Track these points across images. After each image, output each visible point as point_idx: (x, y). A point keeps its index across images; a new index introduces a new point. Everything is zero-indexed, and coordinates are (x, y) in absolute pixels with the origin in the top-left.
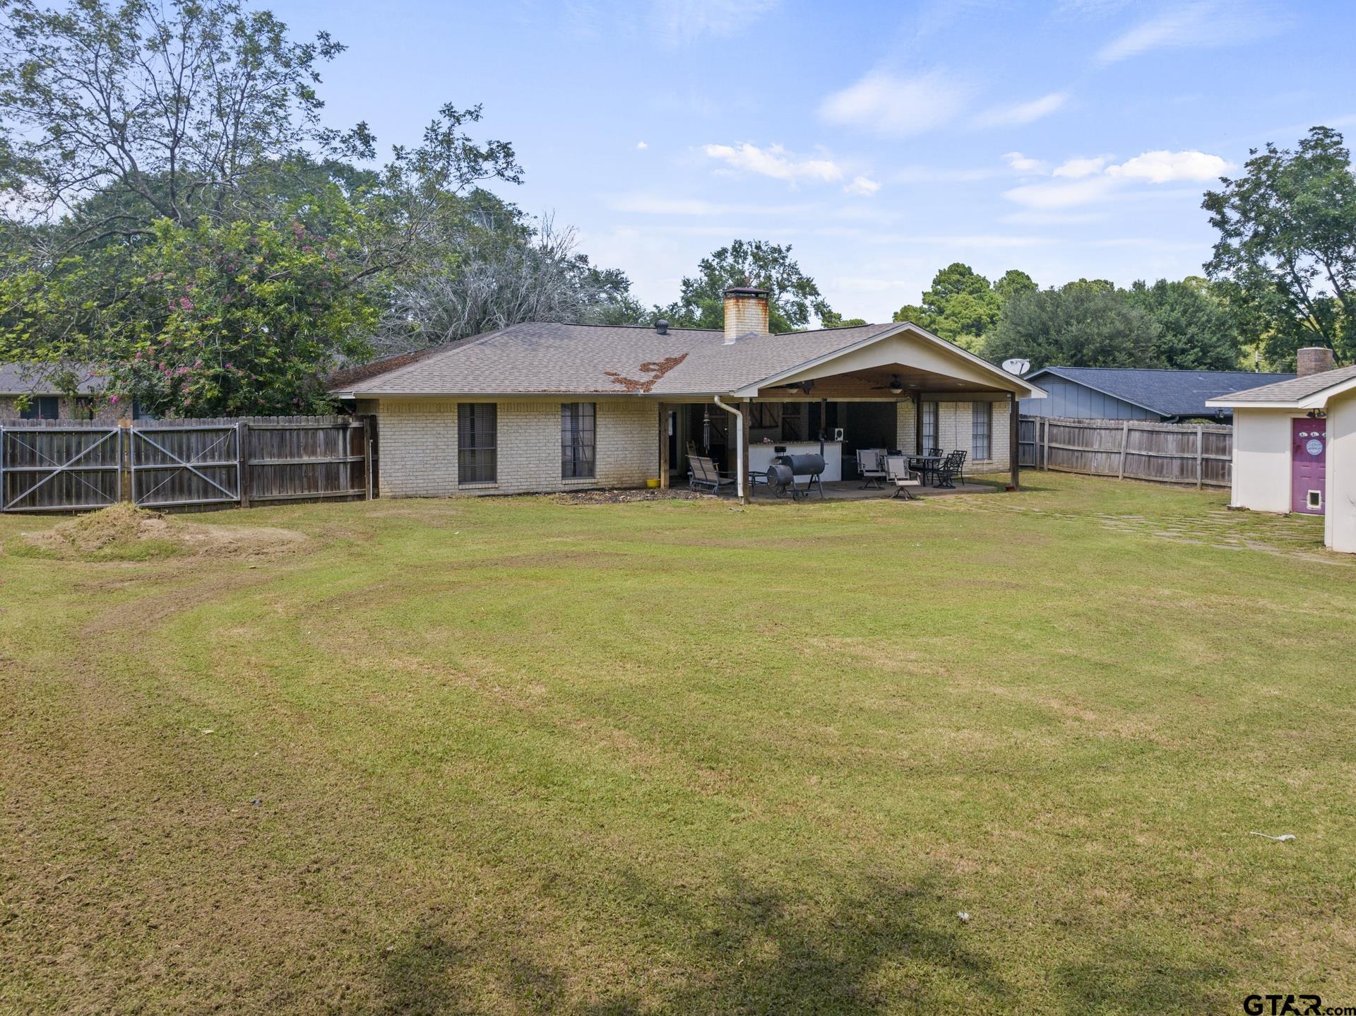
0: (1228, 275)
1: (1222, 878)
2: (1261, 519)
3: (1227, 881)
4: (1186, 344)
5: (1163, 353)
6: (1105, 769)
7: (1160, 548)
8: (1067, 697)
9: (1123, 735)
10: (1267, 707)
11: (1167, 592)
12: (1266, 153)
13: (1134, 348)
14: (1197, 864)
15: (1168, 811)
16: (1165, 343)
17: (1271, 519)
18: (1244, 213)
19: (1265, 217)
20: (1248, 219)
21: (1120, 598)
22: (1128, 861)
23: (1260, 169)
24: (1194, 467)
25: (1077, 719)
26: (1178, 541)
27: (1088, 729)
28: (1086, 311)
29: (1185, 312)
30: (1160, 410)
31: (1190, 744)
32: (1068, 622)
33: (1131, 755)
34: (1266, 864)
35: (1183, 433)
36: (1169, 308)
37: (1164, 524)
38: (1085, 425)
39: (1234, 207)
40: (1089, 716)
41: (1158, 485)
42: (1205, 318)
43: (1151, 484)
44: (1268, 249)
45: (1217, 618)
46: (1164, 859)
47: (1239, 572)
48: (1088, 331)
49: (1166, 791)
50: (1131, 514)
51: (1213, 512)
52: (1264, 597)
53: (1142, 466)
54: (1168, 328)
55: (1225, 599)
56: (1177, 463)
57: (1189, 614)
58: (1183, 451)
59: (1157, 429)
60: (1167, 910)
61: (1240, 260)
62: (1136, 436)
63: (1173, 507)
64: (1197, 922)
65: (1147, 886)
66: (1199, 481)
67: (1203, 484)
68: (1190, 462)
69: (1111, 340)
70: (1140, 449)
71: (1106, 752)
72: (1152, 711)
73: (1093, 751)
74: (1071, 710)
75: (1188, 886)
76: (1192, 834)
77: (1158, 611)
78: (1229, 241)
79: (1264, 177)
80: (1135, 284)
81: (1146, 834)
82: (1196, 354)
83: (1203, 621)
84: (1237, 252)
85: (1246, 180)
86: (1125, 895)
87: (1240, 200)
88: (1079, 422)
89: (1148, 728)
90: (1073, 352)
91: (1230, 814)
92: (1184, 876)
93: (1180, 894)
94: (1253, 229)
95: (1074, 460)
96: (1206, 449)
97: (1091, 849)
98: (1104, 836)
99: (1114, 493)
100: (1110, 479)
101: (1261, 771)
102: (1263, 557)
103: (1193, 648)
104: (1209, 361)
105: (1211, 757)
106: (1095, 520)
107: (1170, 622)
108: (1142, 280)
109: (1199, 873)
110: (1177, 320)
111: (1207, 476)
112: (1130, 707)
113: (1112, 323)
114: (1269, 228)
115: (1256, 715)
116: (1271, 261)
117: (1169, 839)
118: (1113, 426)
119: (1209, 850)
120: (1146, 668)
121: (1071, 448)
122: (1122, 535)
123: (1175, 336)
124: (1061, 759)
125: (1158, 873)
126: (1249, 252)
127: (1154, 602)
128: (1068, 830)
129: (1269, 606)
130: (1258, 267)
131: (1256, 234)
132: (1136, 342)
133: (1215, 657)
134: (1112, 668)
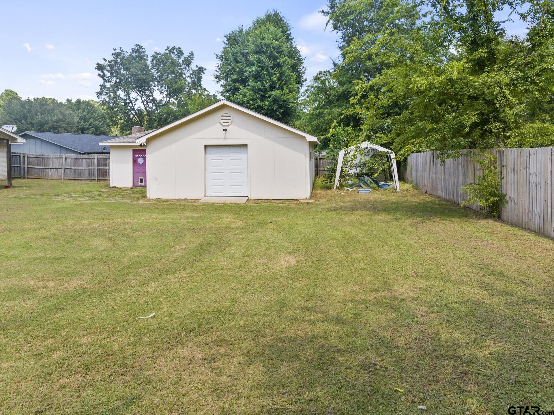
0: (105, 97)
1: (127, 346)
2: (122, 191)
3: (129, 347)
4: (89, 126)
5: (79, 129)
6: (61, 309)
7: (82, 205)
8: (38, 278)
9: (70, 289)
10: (134, 260)
11: (86, 222)
12: (120, 51)
13: (67, 127)
14: (114, 343)
15: (96, 321)
16: (80, 125)
17: (126, 190)
18: (112, 73)
19: (119, 76)
20: (113, 76)
21: (64, 227)
22: (78, 355)
23: (117, 57)
24: (94, 172)
25: (44, 287)
26: (89, 201)
27: (51, 291)
28: (45, 109)
29: (88, 113)
30: (79, 150)
31: (103, 285)
32: (39, 242)
33: (75, 298)
34: (146, 331)
35: (89, 158)
36: (82, 110)
37: (83, 196)
38: (45, 157)
39: (108, 71)
40: (52, 284)
41: (79, 181)
42: (96, 116)
43: (76, 181)
44: (120, 89)
45: (109, 229)
46: (97, 347)
47: (116, 210)
48: (46, 118)
49: (94, 310)
50: (68, 193)
51: (103, 190)
52: (127, 218)
53: (72, 173)
54: (81, 119)
55: (112, 221)
56: (87, 172)
57: (97, 229)
58: (89, 166)
59: (78, 157)
60: (102, 375)
61: (110, 92)
62: (69, 160)
63: (86, 189)
64: (118, 376)
65: (90, 366)
66: (96, 178)
67: (98, 179)
68: (93, 170)
69: (57, 123)
70: (71, 166)
71: (61, 300)
72: (83, 274)
73: (55, 301)
74: (41, 284)
75: (111, 357)
76: (110, 328)
77: (83, 230)
78: (106, 84)
79: (119, 60)
80: (67, 100)
81: (87, 337)
82: (93, 130)
83: (103, 231)
84: (109, 89)
85: (112, 60)
86: (78, 377)
87: (110, 68)
88: (42, 155)
89: (83, 282)
90: (39, 128)
91: (126, 312)
92: (108, 353)
93: (107, 363)
94: (115, 80)
95: (40, 173)
96: (99, 165)
97: (55, 356)
98: (63, 346)
99: (60, 185)
100: (58, 180)
101: (136, 288)
102: (125, 204)
103: (100, 243)
104: (98, 133)
105: (113, 288)
106: (51, 197)
107: (88, 234)
108: (70, 99)
109: (116, 348)
110: (85, 116)
111: (99, 176)
112: (72, 275)
113: (57, 115)
114: (120, 80)
115: (130, 265)
116: (121, 93)
117: (98, 335)
118: (59, 156)
119: (119, 334)
120: (79, 255)
121: (39, 167)
122: (64, 202)
123: (84, 122)
124: (36, 311)
125: (95, 356)
126: (113, 89)
127: (80, 227)
128: (42, 350)
129: (129, 221)
130: (117, 95)
131: (116, 82)
132: (68, 124)
133: (110, 245)
134: (62, 259)
